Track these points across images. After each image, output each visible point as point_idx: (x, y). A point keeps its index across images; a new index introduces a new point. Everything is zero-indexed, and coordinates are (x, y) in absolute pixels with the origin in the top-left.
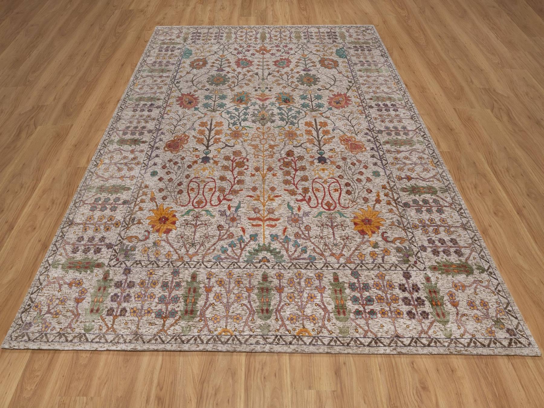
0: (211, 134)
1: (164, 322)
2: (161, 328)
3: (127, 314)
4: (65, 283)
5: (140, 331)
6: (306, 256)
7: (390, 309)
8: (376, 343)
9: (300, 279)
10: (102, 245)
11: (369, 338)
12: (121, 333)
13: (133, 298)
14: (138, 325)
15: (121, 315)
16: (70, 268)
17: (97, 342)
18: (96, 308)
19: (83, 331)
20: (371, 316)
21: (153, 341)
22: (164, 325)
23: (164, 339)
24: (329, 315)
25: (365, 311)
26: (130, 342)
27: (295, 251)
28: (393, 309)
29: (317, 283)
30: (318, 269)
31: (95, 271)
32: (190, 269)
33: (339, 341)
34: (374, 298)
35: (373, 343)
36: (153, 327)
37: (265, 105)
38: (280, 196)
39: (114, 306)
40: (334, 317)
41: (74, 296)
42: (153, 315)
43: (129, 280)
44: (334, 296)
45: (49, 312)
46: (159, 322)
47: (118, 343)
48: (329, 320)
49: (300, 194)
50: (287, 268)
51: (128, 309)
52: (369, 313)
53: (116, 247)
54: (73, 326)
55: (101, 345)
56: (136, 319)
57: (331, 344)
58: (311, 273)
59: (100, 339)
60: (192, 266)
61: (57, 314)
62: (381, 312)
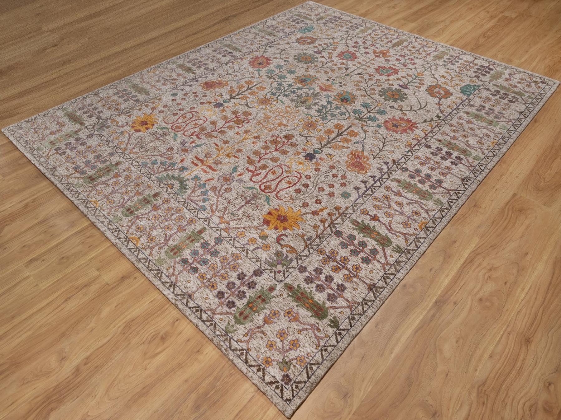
0: (246, 92)
1: (74, 173)
2: (69, 175)
3: (63, 156)
4: (57, 121)
5: (58, 168)
6: (201, 204)
7: (211, 279)
8: (170, 286)
9: (177, 213)
10: (96, 115)
11: (170, 279)
12: (49, 162)
13: (76, 151)
14: (61, 164)
15: (60, 154)
16: (68, 115)
17: (34, 157)
18: (54, 142)
19: (36, 148)
20: (191, 271)
21: (57, 178)
22: (72, 174)
23: (63, 180)
24: (164, 246)
25: (191, 264)
26: (47, 169)
27: (198, 196)
28: (213, 280)
29: (184, 223)
30: (197, 217)
31: (77, 125)
32: (122, 158)
33: (149, 263)
34: (210, 263)
35: (169, 284)
36: (66, 171)
37: (321, 94)
38: (238, 158)
39: (63, 148)
40: (166, 249)
41: (53, 130)
42: (74, 166)
43: (85, 141)
44: (184, 239)
45: (34, 129)
46: (72, 171)
47: (42, 165)
48: (160, 248)
49: (256, 167)
50: (177, 200)
51: (66, 154)
52: (193, 268)
53: (101, 121)
54: (36, 143)
55: (35, 160)
56: (64, 161)
57: (142, 260)
58: (189, 215)
59: (38, 157)
60: (124, 158)
61: (36, 132)
62: (201, 275)
